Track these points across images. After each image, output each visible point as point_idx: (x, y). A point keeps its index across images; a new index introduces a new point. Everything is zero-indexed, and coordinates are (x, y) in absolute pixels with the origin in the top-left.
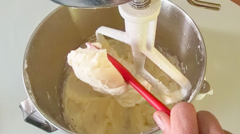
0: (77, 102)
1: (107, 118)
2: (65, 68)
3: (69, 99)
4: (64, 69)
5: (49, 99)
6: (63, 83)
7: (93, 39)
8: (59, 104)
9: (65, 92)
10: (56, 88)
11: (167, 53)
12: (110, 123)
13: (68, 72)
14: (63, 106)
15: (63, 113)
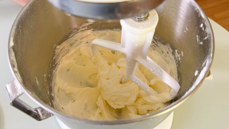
0: (67, 92)
1: (98, 108)
2: (55, 56)
3: (59, 89)
4: (54, 58)
5: (38, 85)
6: (53, 71)
7: (83, 29)
8: (48, 92)
9: (55, 81)
10: (45, 75)
11: (158, 42)
12: (100, 113)
13: (58, 61)
14: (53, 95)
15: (53, 101)
